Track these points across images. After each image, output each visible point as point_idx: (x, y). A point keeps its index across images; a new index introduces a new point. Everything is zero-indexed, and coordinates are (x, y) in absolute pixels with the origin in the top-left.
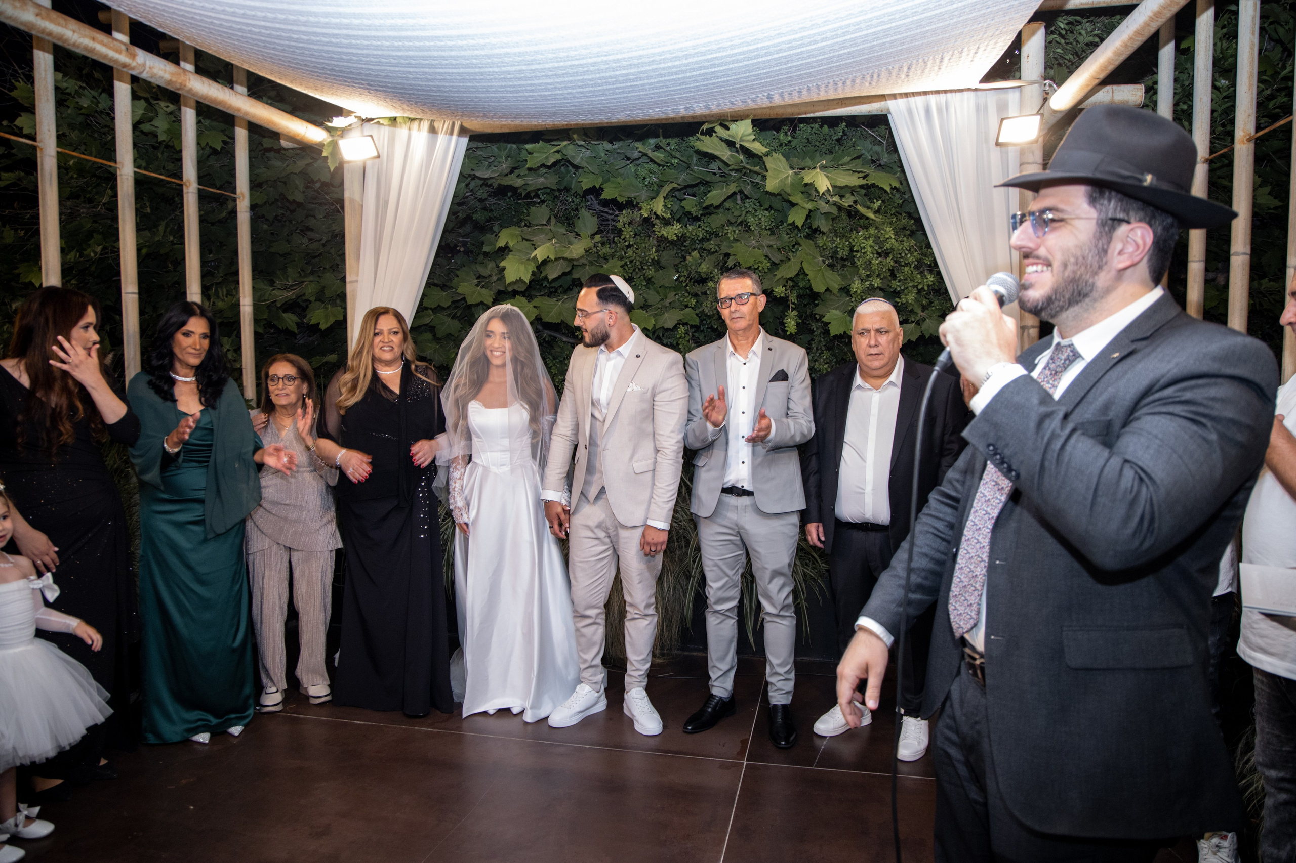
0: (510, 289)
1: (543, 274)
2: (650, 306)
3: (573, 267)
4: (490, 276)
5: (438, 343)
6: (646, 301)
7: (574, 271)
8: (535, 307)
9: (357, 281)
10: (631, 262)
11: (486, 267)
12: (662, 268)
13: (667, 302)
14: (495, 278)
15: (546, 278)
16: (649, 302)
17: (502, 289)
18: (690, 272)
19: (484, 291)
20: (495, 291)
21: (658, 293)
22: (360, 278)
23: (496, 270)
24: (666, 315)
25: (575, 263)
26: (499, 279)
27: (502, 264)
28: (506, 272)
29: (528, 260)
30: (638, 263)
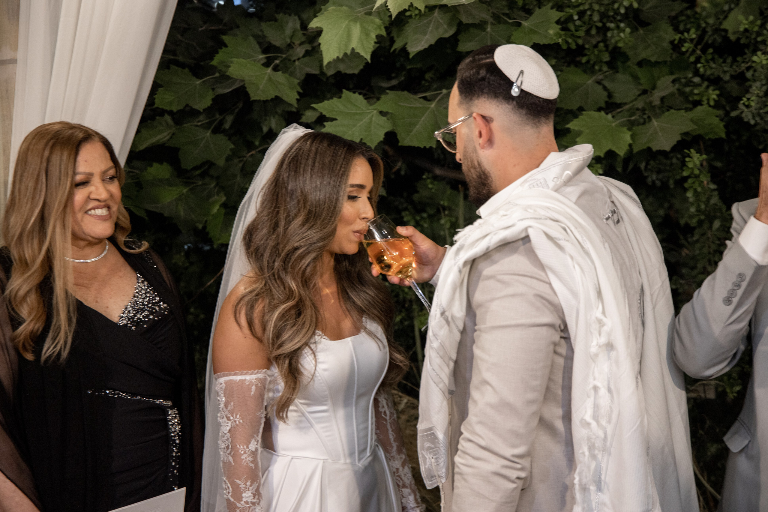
0: (330, 72)
1: (397, 45)
2: (619, 106)
3: (462, 28)
4: (290, 46)
5: (186, 184)
6: (610, 96)
7: (461, 37)
8: (381, 113)
9: (14, 61)
10: (581, 14)
11: (281, 28)
12: (644, 24)
13: (656, 97)
14: (300, 51)
15: (404, 50)
16: (618, 98)
17: (315, 71)
18: (704, 31)
19: (280, 76)
20: (300, 75)
21: (636, 78)
22: (20, 55)
23: (300, 37)
24: (655, 122)
25: (465, 20)
26: (307, 53)
27: (314, 24)
28: (322, 40)
29: (369, 13)
30: (596, 18)
